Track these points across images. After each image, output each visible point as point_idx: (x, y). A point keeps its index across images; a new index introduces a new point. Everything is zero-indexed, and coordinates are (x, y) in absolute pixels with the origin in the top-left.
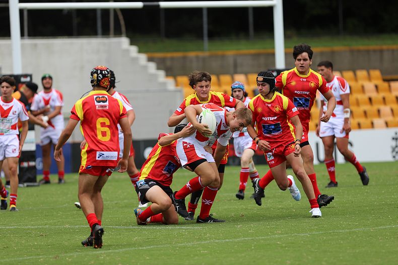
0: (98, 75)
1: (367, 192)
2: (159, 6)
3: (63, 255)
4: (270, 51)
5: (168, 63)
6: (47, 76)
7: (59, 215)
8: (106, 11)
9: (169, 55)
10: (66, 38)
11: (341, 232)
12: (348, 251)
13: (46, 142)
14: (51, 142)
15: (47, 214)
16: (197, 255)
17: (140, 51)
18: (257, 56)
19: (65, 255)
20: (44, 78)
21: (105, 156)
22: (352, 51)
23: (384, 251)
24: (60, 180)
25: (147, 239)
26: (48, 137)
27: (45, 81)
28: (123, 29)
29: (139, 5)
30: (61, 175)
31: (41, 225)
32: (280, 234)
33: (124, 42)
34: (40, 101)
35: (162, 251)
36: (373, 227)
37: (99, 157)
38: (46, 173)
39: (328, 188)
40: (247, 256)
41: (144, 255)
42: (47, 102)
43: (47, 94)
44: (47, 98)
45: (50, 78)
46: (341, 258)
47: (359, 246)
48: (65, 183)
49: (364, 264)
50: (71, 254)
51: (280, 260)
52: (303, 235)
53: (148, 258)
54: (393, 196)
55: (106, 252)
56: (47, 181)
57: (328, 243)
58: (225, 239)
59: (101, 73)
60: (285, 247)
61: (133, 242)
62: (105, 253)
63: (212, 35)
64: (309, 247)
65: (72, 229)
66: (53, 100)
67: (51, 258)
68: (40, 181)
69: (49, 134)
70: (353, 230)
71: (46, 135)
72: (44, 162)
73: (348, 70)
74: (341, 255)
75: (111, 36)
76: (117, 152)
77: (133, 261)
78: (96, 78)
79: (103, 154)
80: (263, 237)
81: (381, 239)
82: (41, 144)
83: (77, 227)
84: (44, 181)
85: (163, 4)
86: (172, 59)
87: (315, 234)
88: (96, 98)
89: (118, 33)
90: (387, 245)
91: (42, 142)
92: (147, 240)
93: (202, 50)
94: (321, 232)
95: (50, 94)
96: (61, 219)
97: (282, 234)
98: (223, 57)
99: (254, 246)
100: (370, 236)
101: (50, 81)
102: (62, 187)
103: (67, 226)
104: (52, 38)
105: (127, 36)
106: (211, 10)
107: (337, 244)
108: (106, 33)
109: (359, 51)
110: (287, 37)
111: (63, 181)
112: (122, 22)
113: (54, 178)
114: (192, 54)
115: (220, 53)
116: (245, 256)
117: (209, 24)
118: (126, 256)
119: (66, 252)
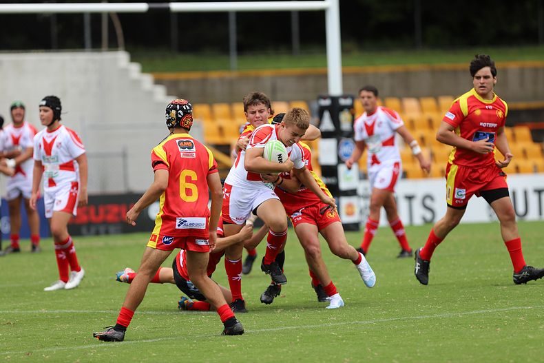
0: (177, 111)
1: (454, 264)
2: (168, 9)
3: (37, 351)
4: (320, 70)
5: (182, 87)
6: (18, 104)
7: (32, 295)
8: (96, 16)
9: (183, 76)
10: (42, 52)
11: (419, 319)
12: (428, 345)
13: (15, 195)
14: (21, 195)
15: (16, 294)
16: (222, 351)
17: (144, 71)
18: (303, 77)
19: (41, 350)
20: (13, 107)
21: (188, 223)
22: (433, 72)
23: (477, 345)
24: (34, 248)
25: (154, 328)
26: (17, 189)
27: (15, 112)
28: (121, 39)
29: (142, 7)
30: (35, 240)
31: (8, 309)
32: (334, 322)
33: (121, 58)
34: (7, 139)
35: (174, 345)
36: (463, 312)
37: (179, 225)
38: (15, 238)
39: (400, 260)
40: (290, 352)
41: (148, 351)
42: (16, 141)
43: (16, 129)
44: (16, 135)
45: (22, 107)
46: (419, 354)
47: (444, 338)
48: (41, 251)
49: (450, 362)
50: (50, 349)
51: (335, 357)
52: (366, 322)
53: (154, 354)
54: (489, 270)
55: (97, 346)
56: (16, 249)
57: (401, 334)
58: (259, 329)
59: (181, 109)
60: (343, 340)
61: (134, 333)
62: (95, 348)
63: (242, 49)
64: (375, 339)
65: (51, 315)
66: (25, 139)
67: (21, 355)
68: (7, 248)
69: (18, 184)
70: (436, 316)
71: (13, 186)
72: (12, 223)
73: (428, 96)
74: (418, 350)
75: (103, 49)
76: (205, 218)
77: (134, 359)
78: (175, 116)
79: (185, 221)
80: (311, 326)
81: (473, 328)
82: (7, 199)
83: (57, 311)
84: (11, 249)
85: (175, 7)
86: (188, 82)
87: (383, 322)
88: (179, 143)
89: (113, 46)
90: (481, 337)
91: (9, 195)
92: (153, 330)
93: (228, 68)
94: (391, 319)
95: (21, 130)
96: (35, 300)
97: (338, 321)
98: (257, 79)
99: (299, 338)
100: (458, 324)
101: (22, 112)
102: (36, 257)
103: (44, 311)
104: (22, 52)
105: (127, 49)
106: (240, 15)
107: (412, 335)
108: (96, 45)
109: (443, 71)
110: (345, 51)
111: (37, 249)
112: (119, 31)
113: (25, 244)
114: (214, 75)
115: (252, 72)
116: (287, 352)
117: (239, 32)
118: (124, 351)
119: (42, 347)
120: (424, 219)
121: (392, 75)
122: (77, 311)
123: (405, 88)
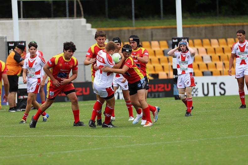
3: (45, 154)
9: (111, 29)
10: (47, 19)
11: (218, 139)
12: (222, 151)
16: (128, 153)
17: (92, 27)
18: (166, 29)
22: (224, 26)
28: (82, 13)
31: (31, 135)
33: (83, 21)
36: (238, 136)
47: (229, 148)
50: (50, 153)
51: (179, 156)
52: (194, 140)
57: (210, 146)
58: (145, 143)
60: (183, 148)
62: (71, 152)
63: (137, 17)
64: (198, 148)
65: (51, 137)
67: (37, 155)
70: (226, 137)
75: (75, 17)
80: (169, 142)
81: (243, 143)
83: (54, 136)
86: (113, 31)
87: (201, 140)
89: (79, 15)
92: (97, 144)
94: (205, 139)
96: (44, 131)
97: (181, 140)
98: (144, 30)
100: (236, 141)
103: (47, 135)
105: (85, 18)
107: (215, 146)
108: (71, 15)
109: (229, 26)
110: (184, 17)
112: (82, 9)
114: (125, 29)
116: (158, 154)
117: (135, 9)
119: (47, 152)
120: (220, 93)
121: (206, 28)
122: (63, 136)
123: (211, 34)
